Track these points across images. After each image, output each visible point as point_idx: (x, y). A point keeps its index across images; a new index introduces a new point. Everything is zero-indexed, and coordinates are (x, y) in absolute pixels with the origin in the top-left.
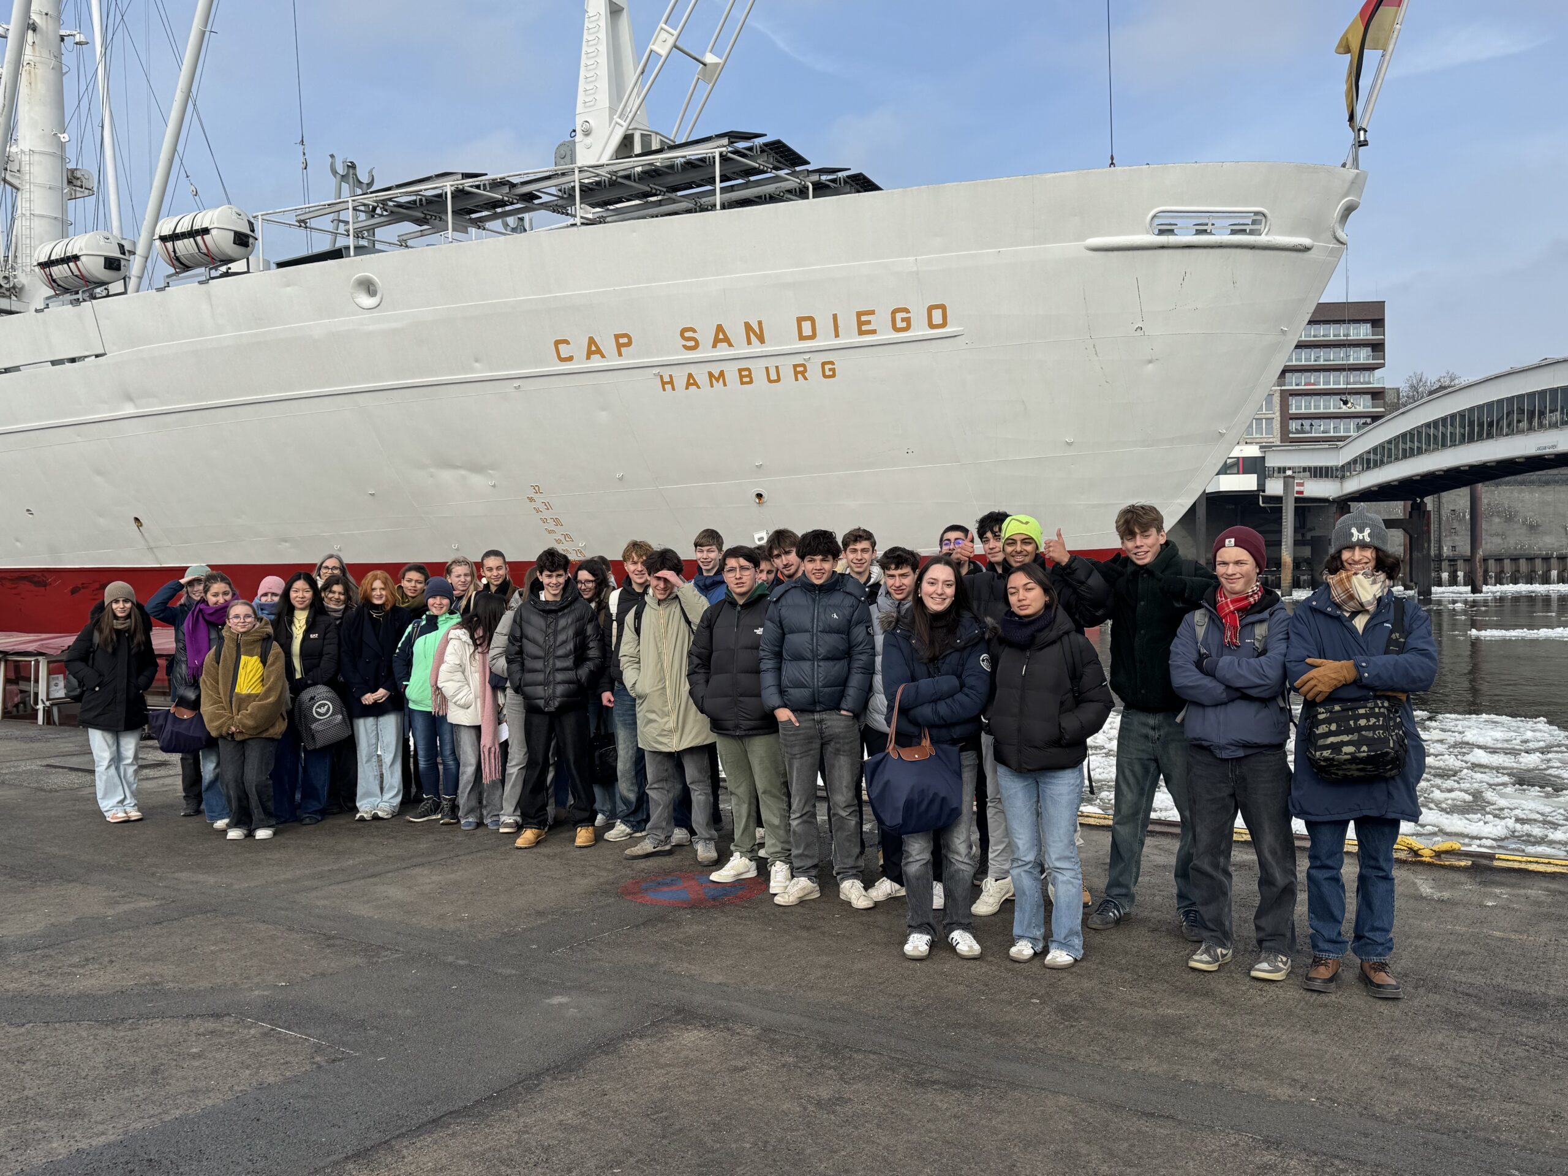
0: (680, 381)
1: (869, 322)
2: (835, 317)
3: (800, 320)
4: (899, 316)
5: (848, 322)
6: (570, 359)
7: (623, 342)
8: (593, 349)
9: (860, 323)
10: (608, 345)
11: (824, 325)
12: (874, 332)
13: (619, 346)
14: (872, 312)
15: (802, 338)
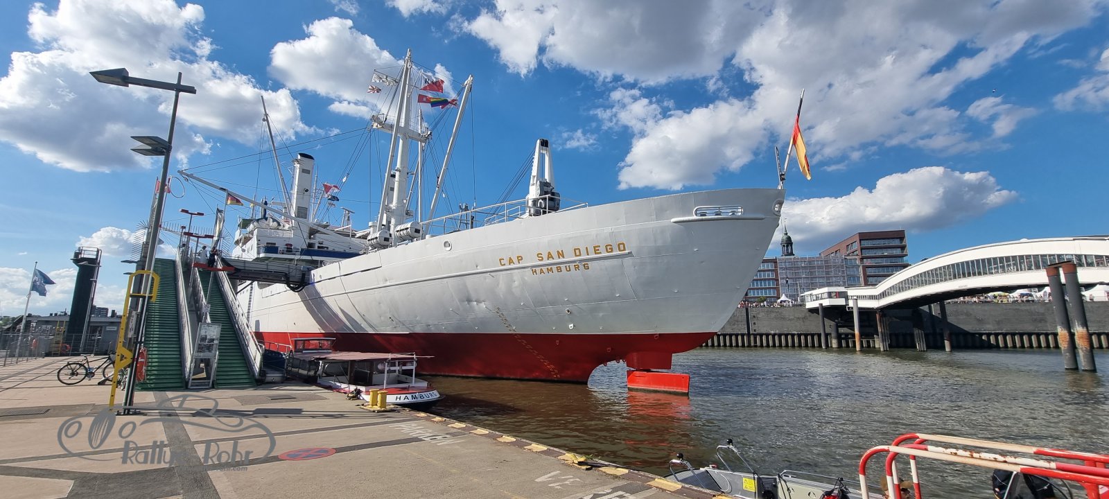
0: (538, 271)
1: (598, 250)
2: (587, 248)
3: (575, 250)
4: (608, 247)
5: (591, 250)
6: (505, 265)
7: (520, 259)
8: (511, 261)
9: (595, 250)
10: (515, 260)
11: (583, 251)
12: (600, 253)
13: (519, 260)
14: (599, 246)
15: (576, 256)
